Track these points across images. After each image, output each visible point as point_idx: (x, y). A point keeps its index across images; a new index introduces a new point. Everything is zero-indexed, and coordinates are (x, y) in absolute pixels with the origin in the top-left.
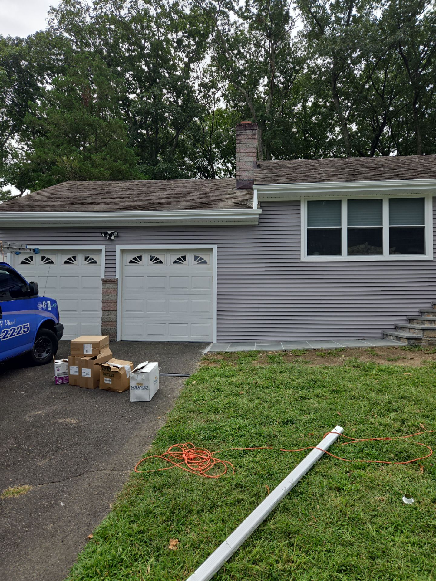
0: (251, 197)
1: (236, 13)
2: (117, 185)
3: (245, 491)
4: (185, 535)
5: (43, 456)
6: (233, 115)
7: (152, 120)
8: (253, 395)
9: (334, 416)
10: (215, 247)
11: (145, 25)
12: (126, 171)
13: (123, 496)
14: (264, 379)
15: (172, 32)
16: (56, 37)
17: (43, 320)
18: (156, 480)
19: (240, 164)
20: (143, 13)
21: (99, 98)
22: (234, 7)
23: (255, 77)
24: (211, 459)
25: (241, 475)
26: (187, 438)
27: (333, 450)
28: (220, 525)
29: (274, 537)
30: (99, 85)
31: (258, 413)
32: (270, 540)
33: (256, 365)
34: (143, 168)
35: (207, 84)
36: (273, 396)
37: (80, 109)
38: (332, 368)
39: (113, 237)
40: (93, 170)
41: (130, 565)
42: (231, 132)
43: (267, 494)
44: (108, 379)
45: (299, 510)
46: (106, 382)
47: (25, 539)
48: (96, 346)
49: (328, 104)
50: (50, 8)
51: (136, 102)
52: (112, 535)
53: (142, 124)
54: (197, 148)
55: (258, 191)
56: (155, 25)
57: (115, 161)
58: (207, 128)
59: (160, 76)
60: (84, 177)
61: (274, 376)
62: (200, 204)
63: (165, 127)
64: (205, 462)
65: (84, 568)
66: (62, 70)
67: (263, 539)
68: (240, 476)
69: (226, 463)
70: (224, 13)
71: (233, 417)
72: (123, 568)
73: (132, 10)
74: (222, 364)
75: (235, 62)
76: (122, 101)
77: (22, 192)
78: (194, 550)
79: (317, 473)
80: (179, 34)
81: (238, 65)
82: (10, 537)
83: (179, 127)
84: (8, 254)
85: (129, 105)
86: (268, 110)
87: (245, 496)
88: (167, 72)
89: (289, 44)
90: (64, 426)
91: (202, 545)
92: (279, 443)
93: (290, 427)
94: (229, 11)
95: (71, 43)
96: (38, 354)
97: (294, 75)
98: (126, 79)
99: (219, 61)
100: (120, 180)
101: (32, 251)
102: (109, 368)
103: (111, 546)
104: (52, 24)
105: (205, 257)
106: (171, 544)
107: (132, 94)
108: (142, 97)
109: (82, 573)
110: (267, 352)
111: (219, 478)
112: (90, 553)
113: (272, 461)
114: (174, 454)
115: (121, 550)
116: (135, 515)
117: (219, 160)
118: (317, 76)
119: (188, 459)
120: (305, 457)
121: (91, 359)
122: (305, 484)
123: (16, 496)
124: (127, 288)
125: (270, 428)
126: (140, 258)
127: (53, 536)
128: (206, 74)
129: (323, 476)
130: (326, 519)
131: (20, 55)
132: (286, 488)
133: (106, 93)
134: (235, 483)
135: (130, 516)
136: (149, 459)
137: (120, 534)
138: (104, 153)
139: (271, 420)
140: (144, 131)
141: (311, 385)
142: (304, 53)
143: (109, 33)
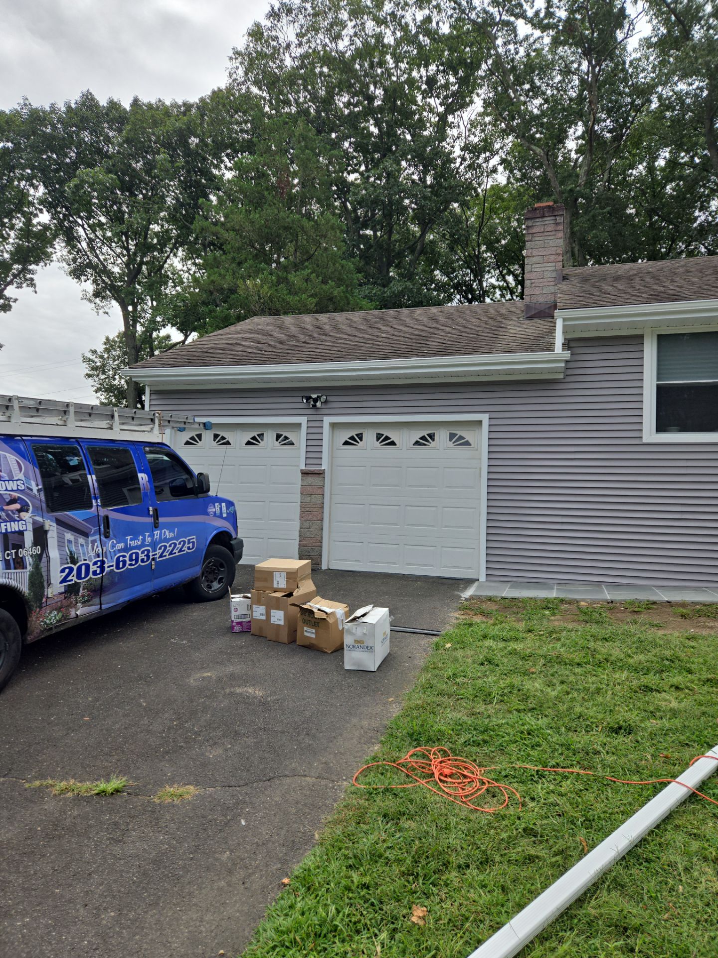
0: (552, 331)
1: (530, 21)
2: (327, 320)
3: (541, 842)
4: (438, 903)
5: (215, 743)
6: (520, 194)
7: (383, 213)
8: (552, 675)
9: (711, 726)
10: (485, 418)
11: (376, 60)
12: (341, 297)
13: (336, 822)
14: (573, 649)
15: (419, 66)
16: (241, 95)
17: (215, 532)
18: (387, 803)
19: (533, 276)
20: (373, 41)
21: (303, 184)
22: (525, 11)
23: (561, 125)
24: (479, 779)
25: (534, 813)
26: (438, 739)
27: (710, 789)
28: (498, 895)
29: (597, 931)
30: (304, 165)
31: (563, 708)
32: (588, 934)
33: (557, 623)
34: (367, 292)
35: (475, 146)
36: (590, 681)
37: (275, 204)
38: (703, 638)
39: (319, 404)
40: (290, 298)
41: (348, 939)
42: (515, 222)
43: (583, 854)
44: (309, 630)
45: (643, 889)
46: (306, 634)
47: (189, 871)
48: (292, 576)
49: (697, 160)
50: (232, 51)
51: (358, 186)
52: (319, 883)
53: (366, 221)
54: (456, 253)
55: (564, 320)
56: (392, 58)
57: (324, 282)
58: (473, 219)
59: (397, 140)
60: (277, 310)
61: (592, 645)
62: (460, 346)
63: (404, 223)
64: (469, 782)
65: (277, 930)
66: (249, 147)
67: (576, 932)
68: (532, 814)
69: (506, 789)
70: (508, 23)
71: (519, 711)
72: (337, 941)
73: (356, 39)
74: (496, 619)
75: (525, 103)
76: (336, 185)
77: (186, 337)
78: (453, 930)
79: (677, 827)
80: (430, 68)
81: (529, 108)
82: (167, 864)
83: (426, 221)
84: (168, 431)
85: (347, 191)
86: (582, 181)
87: (540, 851)
88: (410, 132)
89: (624, 63)
90: (245, 700)
91: (467, 925)
92: (604, 767)
93: (624, 739)
94: (517, 19)
95: (263, 102)
96: (207, 584)
97: (633, 114)
98: (344, 151)
99: (497, 105)
100: (331, 312)
101: (202, 426)
102: (311, 612)
103: (318, 902)
104: (234, 76)
105: (468, 435)
106: (415, 914)
107: (353, 173)
108: (369, 177)
109: (273, 939)
110: (578, 602)
111: (494, 814)
112: (286, 909)
113: (590, 797)
114: (416, 762)
115: (334, 910)
116: (355, 857)
117: (492, 271)
118: (676, 112)
119: (441, 774)
120: (654, 796)
121: (285, 596)
122: (655, 845)
123: (177, 801)
124: (341, 484)
125: (586, 737)
126: (360, 436)
127: (230, 872)
128: (473, 130)
129: (690, 835)
130: (698, 912)
131: (189, 128)
132: (619, 848)
133: (313, 175)
134: (523, 826)
135: (346, 857)
136: (375, 768)
137: (332, 885)
138: (307, 272)
139: (588, 723)
140: (369, 232)
141: (664, 666)
142: (652, 75)
143: (319, 81)
